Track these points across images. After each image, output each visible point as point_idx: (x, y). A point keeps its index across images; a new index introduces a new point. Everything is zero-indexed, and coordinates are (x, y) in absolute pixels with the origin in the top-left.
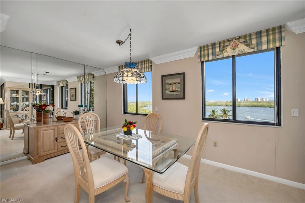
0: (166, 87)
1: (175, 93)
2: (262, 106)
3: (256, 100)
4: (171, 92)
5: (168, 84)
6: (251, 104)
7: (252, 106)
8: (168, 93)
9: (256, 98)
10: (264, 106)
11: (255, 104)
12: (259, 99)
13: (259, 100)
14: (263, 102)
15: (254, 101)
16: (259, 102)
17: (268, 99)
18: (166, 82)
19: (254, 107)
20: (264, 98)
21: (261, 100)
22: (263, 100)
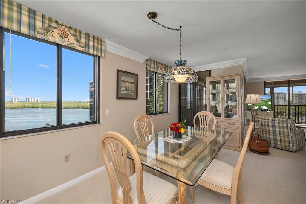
0: (122, 85)
1: (130, 93)
2: (35, 107)
3: (27, 100)
4: (126, 91)
5: (123, 81)
6: (22, 105)
7: (23, 108)
8: (123, 91)
9: (27, 99)
10: (37, 107)
11: (27, 105)
12: (30, 99)
13: (30, 101)
14: (34, 103)
15: (25, 102)
16: (31, 103)
17: (39, 99)
18: (122, 79)
19: (25, 108)
20: (35, 99)
21: (32, 101)
22: (34, 101)
